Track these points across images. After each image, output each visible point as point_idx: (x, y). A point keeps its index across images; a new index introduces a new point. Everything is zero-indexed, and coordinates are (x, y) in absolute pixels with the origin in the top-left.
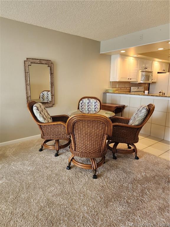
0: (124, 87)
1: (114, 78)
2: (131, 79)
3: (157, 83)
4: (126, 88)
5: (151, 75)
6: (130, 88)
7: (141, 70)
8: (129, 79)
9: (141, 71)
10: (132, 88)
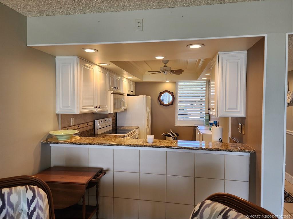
0: (83, 122)
1: (68, 107)
2: (99, 107)
3: (127, 110)
4: (86, 124)
5: (123, 99)
6: (92, 123)
7: (112, 90)
8: (96, 107)
9: (112, 92)
10: (97, 122)
